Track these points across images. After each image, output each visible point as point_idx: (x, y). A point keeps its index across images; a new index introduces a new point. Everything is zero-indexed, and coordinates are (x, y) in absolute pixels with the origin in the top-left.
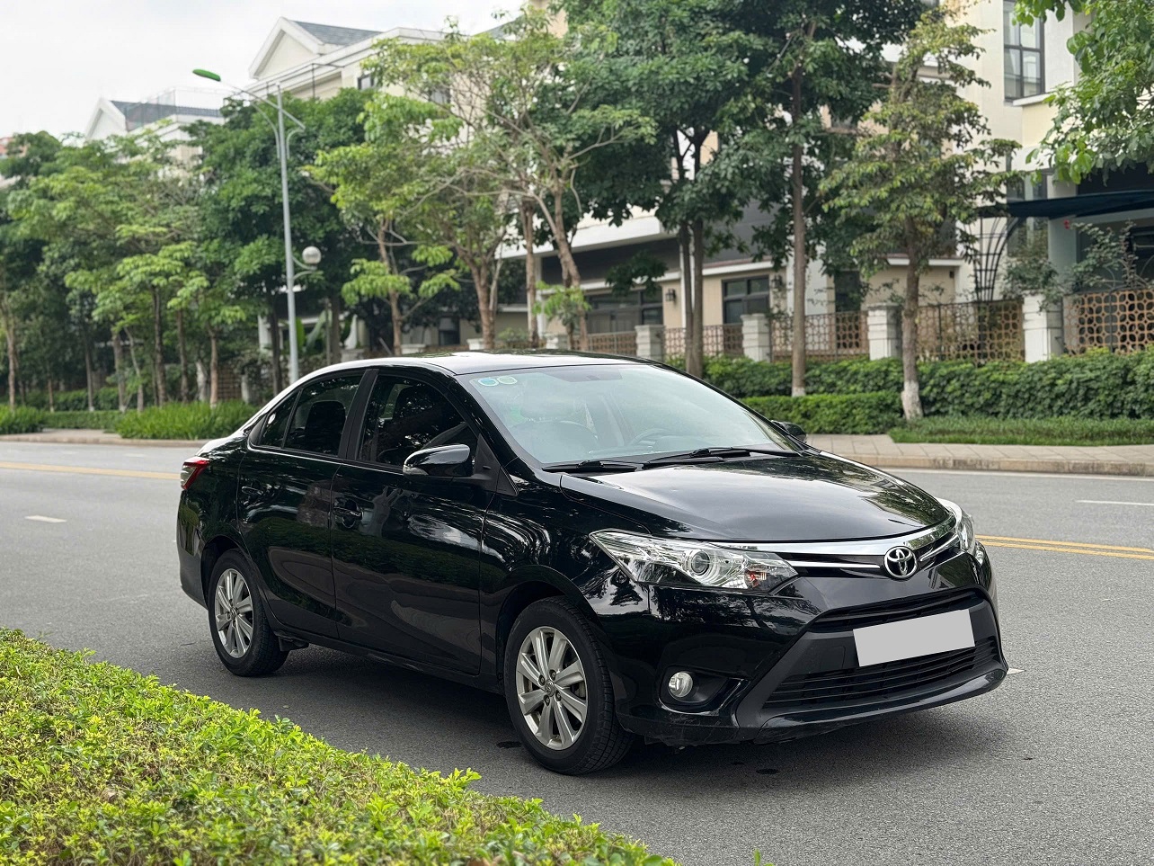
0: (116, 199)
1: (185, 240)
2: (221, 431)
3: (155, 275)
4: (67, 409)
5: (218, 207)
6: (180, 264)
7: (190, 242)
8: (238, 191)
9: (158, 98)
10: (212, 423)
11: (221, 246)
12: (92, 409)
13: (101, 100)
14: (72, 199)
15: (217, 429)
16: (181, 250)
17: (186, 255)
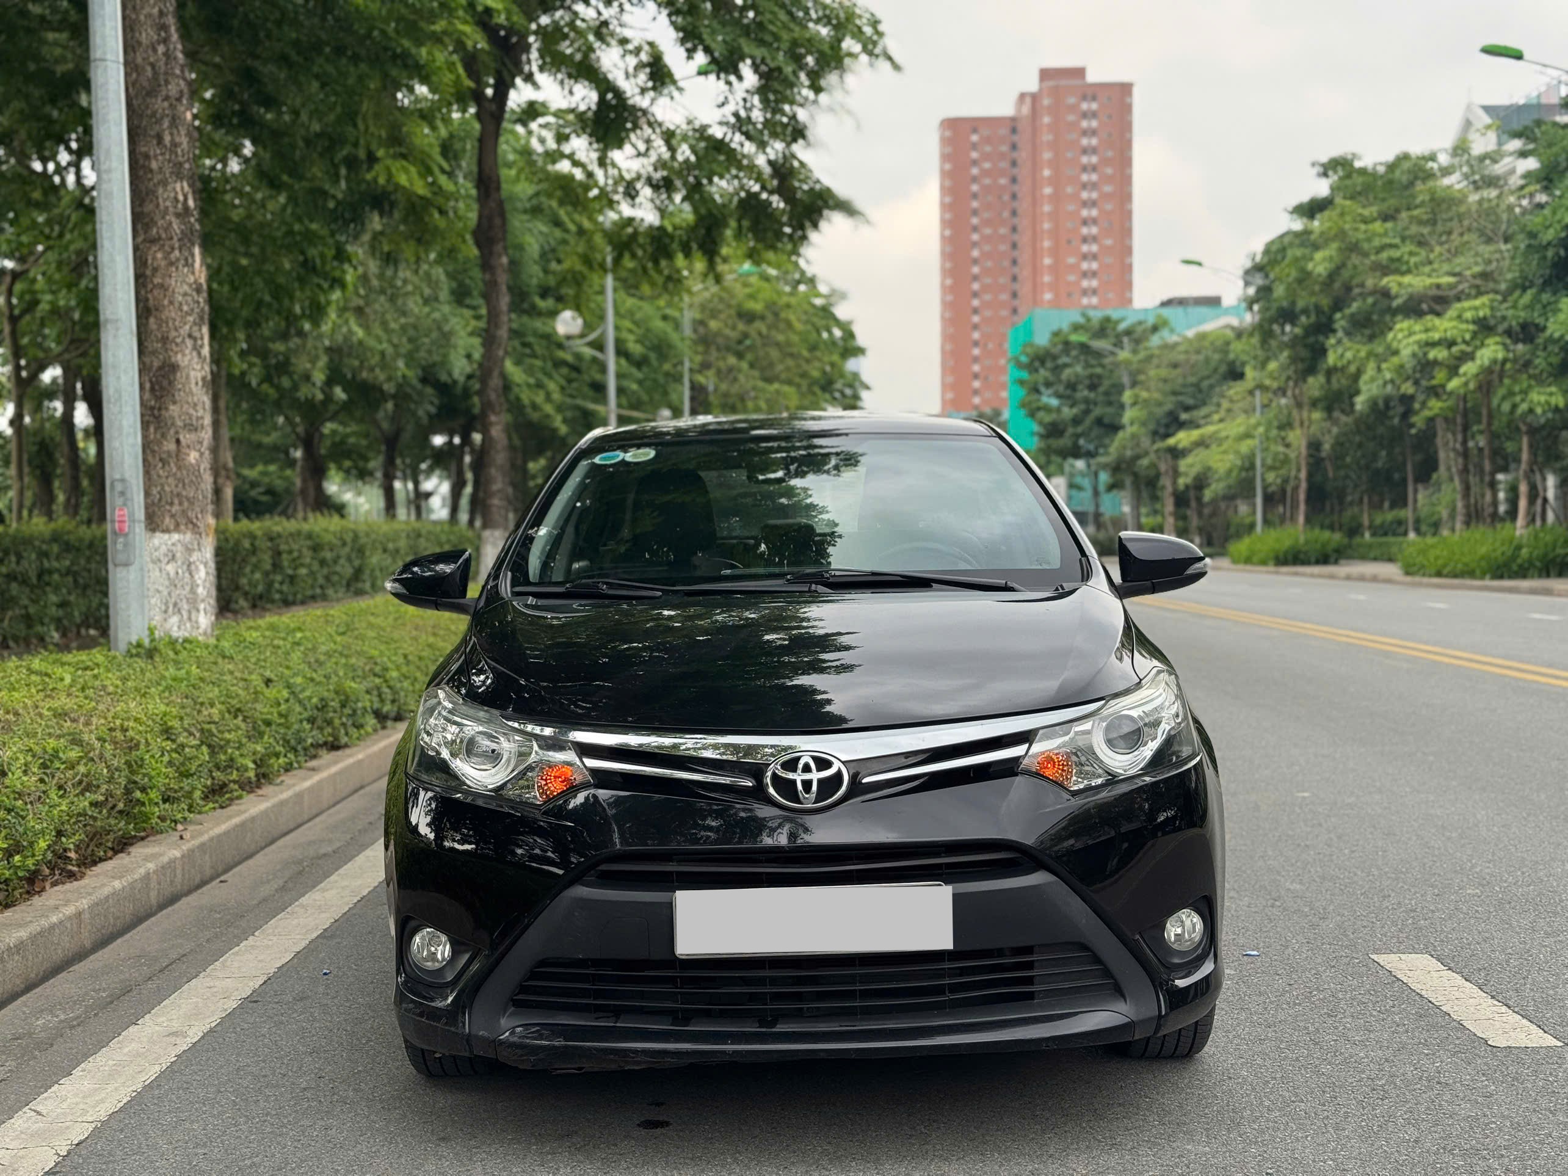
0: (1397, 241)
1: (1487, 293)
2: (1528, 569)
3: (1433, 344)
4: (1385, 534)
5: (1533, 242)
6: (1471, 327)
7: (1491, 296)
8: (1558, 217)
9: (1539, 96)
10: (1514, 557)
11: (1536, 299)
12: (1412, 535)
13: (1469, 107)
14: (1335, 245)
15: (1520, 566)
16: (1476, 309)
17: (1481, 314)
